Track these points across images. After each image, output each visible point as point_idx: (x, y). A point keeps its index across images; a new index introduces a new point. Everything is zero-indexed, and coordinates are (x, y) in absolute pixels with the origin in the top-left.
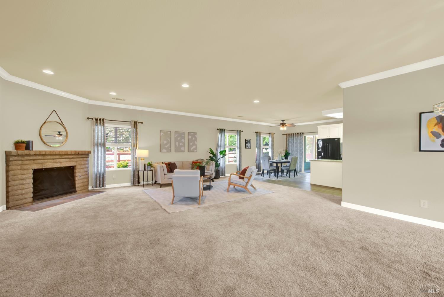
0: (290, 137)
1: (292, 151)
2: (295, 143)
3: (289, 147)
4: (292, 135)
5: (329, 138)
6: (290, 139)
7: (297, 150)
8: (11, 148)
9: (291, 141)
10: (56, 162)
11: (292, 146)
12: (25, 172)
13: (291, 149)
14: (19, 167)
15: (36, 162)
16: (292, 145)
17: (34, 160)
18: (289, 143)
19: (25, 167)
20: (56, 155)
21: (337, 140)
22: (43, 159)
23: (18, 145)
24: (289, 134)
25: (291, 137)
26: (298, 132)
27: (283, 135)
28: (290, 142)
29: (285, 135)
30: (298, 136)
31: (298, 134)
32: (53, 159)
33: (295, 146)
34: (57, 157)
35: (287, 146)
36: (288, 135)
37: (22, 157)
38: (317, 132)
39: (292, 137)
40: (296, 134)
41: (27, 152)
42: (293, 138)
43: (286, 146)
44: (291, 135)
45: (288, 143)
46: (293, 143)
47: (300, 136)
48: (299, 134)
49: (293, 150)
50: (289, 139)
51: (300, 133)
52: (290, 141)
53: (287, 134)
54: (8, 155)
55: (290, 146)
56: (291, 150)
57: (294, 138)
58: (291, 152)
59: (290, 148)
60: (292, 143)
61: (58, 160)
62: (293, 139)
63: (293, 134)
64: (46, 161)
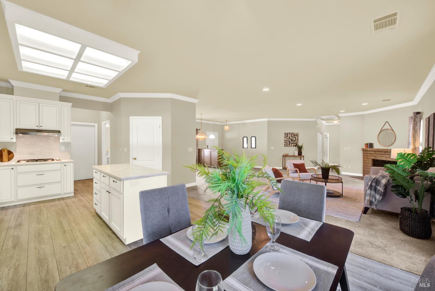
8: (364, 147)
10: (383, 157)
12: (368, 160)
14: (366, 157)
15: (373, 155)
17: (372, 154)
19: (368, 157)
20: (382, 152)
22: (375, 154)
23: (367, 145)
32: (381, 154)
34: (383, 153)
37: (366, 152)
41: (371, 149)
54: (363, 150)
61: (384, 155)
64: (377, 155)
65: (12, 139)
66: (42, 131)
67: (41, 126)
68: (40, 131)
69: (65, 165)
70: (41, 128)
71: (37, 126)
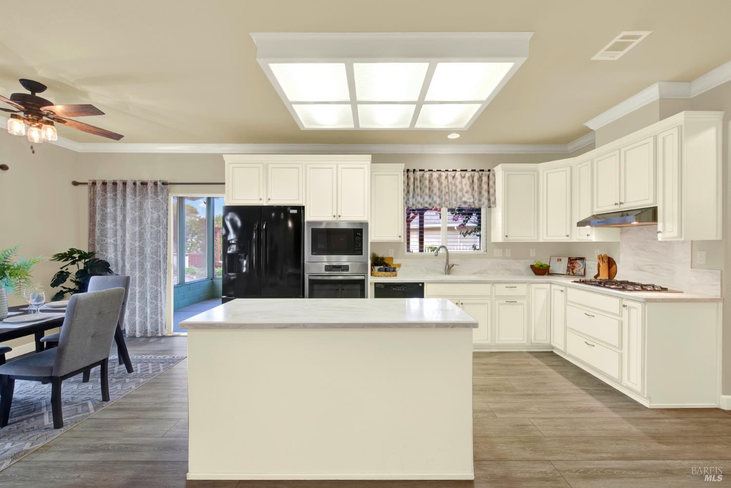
0: (109, 195)
1: (119, 254)
2: (133, 221)
3: (104, 234)
4: (120, 187)
5: (265, 203)
6: (110, 203)
7: (142, 249)
9: (115, 210)
11: (119, 234)
13: (116, 246)
16: (118, 227)
18: (104, 219)
21: (295, 211)
24: (104, 184)
25: (115, 195)
26: (145, 178)
27: (75, 184)
28: (110, 216)
29: (86, 188)
30: (144, 195)
31: (144, 184)
33: (134, 234)
35: (98, 233)
36: (99, 186)
38: (224, 184)
39: (119, 195)
40: (135, 184)
42: (124, 200)
43: (92, 232)
44: (115, 190)
45: (98, 217)
46: (124, 220)
47: (156, 193)
48: (150, 185)
49: (124, 250)
50: (104, 206)
51: (156, 184)
52: (109, 210)
53: (94, 183)
55: (110, 233)
56: (116, 250)
57: (129, 201)
58: (116, 256)
59: (110, 240)
60: (118, 222)
62: (124, 205)
63: (125, 184)
65: (588, 235)
66: (629, 213)
67: (621, 203)
68: (625, 213)
69: (624, 306)
70: (622, 206)
71: (616, 204)
